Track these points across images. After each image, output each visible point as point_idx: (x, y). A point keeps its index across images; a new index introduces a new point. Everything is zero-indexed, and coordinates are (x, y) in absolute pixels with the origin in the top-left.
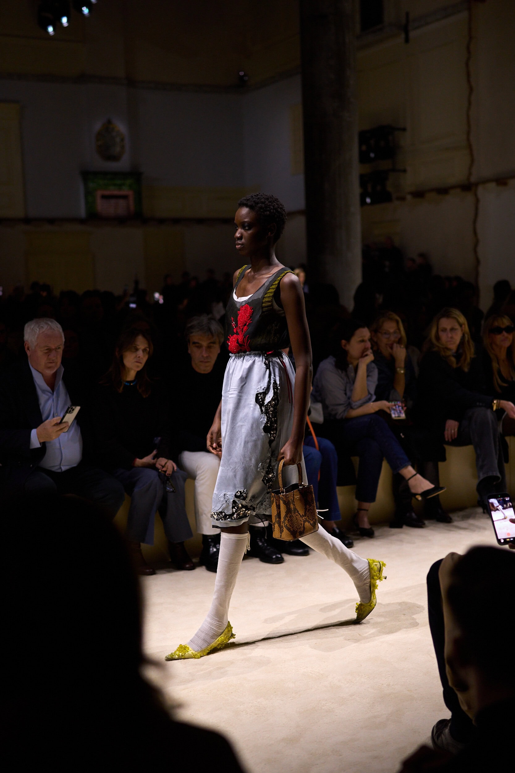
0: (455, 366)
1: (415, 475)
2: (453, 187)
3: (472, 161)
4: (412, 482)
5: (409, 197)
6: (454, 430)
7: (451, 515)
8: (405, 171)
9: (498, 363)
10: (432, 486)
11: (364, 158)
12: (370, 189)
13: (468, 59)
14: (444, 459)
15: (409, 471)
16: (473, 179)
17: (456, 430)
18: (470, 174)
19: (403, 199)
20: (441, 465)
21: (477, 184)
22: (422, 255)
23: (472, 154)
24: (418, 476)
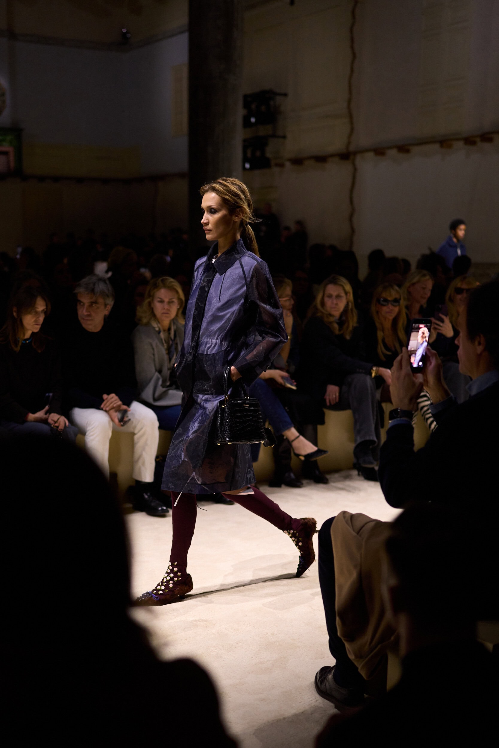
0: (337, 332)
1: (298, 437)
2: (332, 156)
3: (352, 130)
4: (295, 444)
5: (288, 164)
6: (336, 395)
7: (328, 476)
8: (284, 137)
9: (383, 332)
10: (315, 449)
11: (246, 123)
12: (249, 155)
13: (353, 25)
14: (323, 422)
15: (292, 433)
16: (352, 148)
17: (337, 394)
18: (349, 143)
19: (281, 165)
20: (320, 427)
21: (355, 153)
22: (299, 223)
23: (352, 123)
24: (301, 438)
